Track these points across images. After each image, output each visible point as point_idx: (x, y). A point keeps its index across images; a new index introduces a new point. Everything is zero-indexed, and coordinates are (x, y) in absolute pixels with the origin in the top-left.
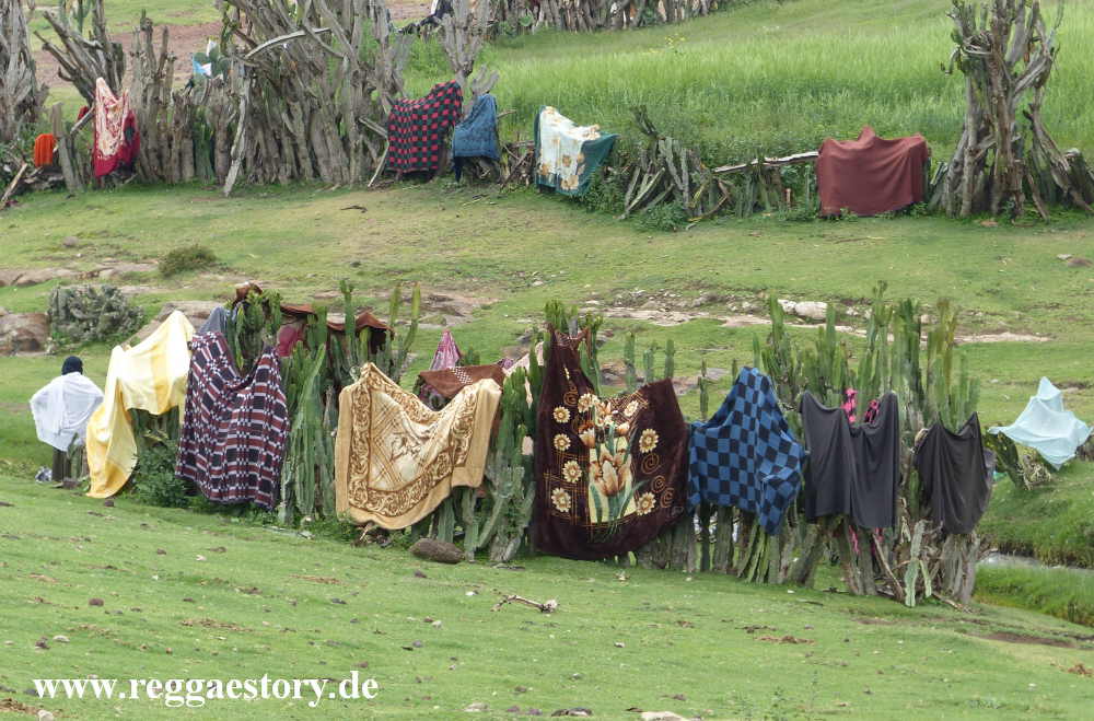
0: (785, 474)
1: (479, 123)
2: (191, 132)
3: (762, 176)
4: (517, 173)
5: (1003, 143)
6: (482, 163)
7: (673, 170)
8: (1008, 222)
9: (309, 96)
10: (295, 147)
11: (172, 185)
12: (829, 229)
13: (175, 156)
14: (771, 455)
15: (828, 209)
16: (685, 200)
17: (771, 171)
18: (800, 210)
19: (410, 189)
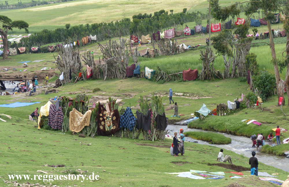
0: (133, 122)
1: (137, 69)
2: (100, 72)
3: (175, 75)
4: (143, 76)
5: (208, 70)
6: (138, 75)
7: (163, 75)
8: (209, 81)
9: (115, 66)
10: (114, 73)
11: (98, 79)
12: (184, 83)
13: (98, 75)
14: (131, 120)
15: (184, 80)
16: (165, 79)
17: (176, 75)
18: (180, 80)
19: (129, 79)
